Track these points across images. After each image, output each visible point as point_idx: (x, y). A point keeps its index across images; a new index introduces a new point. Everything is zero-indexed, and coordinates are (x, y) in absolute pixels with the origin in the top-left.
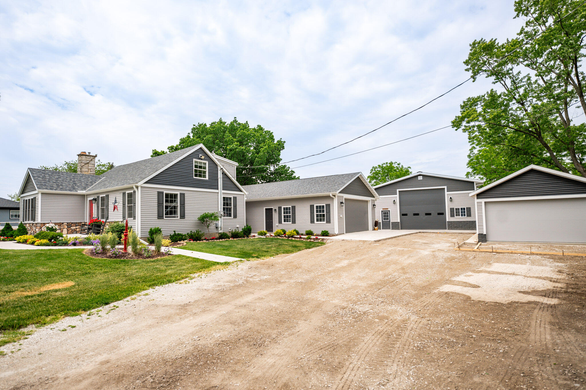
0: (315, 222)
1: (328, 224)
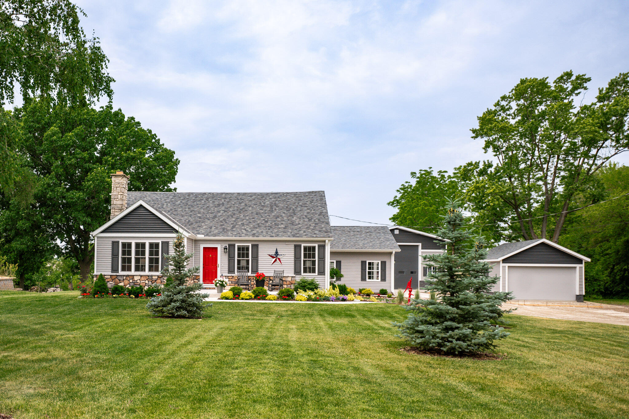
0: (367, 280)
1: (383, 282)
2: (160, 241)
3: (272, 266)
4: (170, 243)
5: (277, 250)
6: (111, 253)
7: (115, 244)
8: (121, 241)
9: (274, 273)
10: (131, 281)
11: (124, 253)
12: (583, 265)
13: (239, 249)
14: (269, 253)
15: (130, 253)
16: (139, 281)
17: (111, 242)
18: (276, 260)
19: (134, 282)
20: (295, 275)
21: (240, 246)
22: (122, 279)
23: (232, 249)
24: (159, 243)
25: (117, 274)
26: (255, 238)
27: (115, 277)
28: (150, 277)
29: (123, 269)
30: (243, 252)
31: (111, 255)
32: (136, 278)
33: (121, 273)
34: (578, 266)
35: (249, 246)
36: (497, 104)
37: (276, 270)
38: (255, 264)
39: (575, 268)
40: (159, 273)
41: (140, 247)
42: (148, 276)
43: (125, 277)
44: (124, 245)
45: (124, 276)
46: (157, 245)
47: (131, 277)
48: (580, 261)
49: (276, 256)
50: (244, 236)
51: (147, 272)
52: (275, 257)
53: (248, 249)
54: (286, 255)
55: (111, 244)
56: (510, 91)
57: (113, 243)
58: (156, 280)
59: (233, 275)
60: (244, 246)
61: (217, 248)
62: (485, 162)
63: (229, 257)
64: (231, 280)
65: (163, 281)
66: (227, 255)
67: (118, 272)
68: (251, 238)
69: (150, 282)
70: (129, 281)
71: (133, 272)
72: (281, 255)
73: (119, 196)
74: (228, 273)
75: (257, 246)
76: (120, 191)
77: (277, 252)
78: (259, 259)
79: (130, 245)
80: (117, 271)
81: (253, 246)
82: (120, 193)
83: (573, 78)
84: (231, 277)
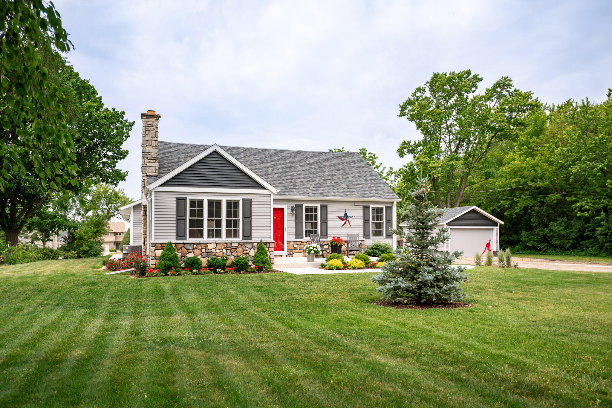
2: (240, 199)
3: (342, 229)
4: (253, 200)
5: (346, 212)
6: (175, 213)
7: (180, 202)
8: (189, 198)
9: (348, 237)
10: (203, 250)
11: (192, 214)
12: (498, 227)
13: (307, 210)
14: (338, 215)
15: (201, 214)
16: (213, 250)
17: (175, 199)
18: (345, 223)
19: (207, 251)
20: (364, 239)
21: (308, 207)
22: (191, 248)
23: (299, 210)
24: (239, 201)
25: (185, 242)
26: (325, 198)
27: (182, 245)
28: (229, 245)
29: (192, 235)
30: (311, 213)
31: (175, 216)
32: (210, 247)
33: (189, 240)
34: (495, 228)
35: (317, 207)
36: (414, 95)
37: (349, 233)
38: (324, 228)
39: (492, 229)
40: (240, 239)
41: (215, 205)
42: (226, 243)
43: (195, 246)
44: (192, 203)
45: (194, 244)
46: (236, 203)
47: (203, 245)
48: (495, 224)
49: (345, 218)
50: (312, 196)
51: (224, 239)
52: (345, 220)
53: (316, 210)
54: (355, 217)
55: (175, 202)
56: (425, 83)
57: (178, 200)
58: (236, 249)
59: (301, 240)
60: (312, 207)
61: (283, 209)
62: (415, 142)
63: (297, 219)
64: (300, 246)
65: (245, 248)
66: (294, 217)
67: (186, 239)
68: (321, 198)
69: (229, 251)
70: (201, 250)
71: (205, 239)
72: (351, 217)
73: (153, 142)
74: (296, 238)
75: (326, 207)
76: (154, 136)
77: (347, 214)
78: (328, 222)
79: (200, 203)
80: (184, 237)
81: (321, 206)
82: (154, 139)
83: (471, 76)
84: (299, 243)
